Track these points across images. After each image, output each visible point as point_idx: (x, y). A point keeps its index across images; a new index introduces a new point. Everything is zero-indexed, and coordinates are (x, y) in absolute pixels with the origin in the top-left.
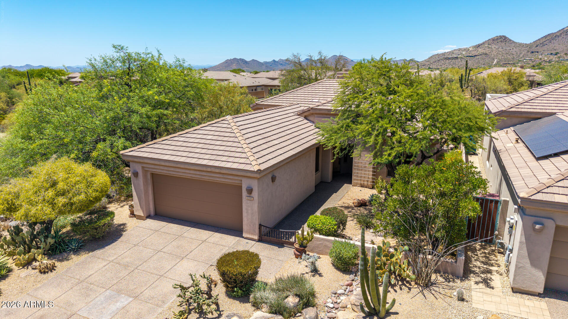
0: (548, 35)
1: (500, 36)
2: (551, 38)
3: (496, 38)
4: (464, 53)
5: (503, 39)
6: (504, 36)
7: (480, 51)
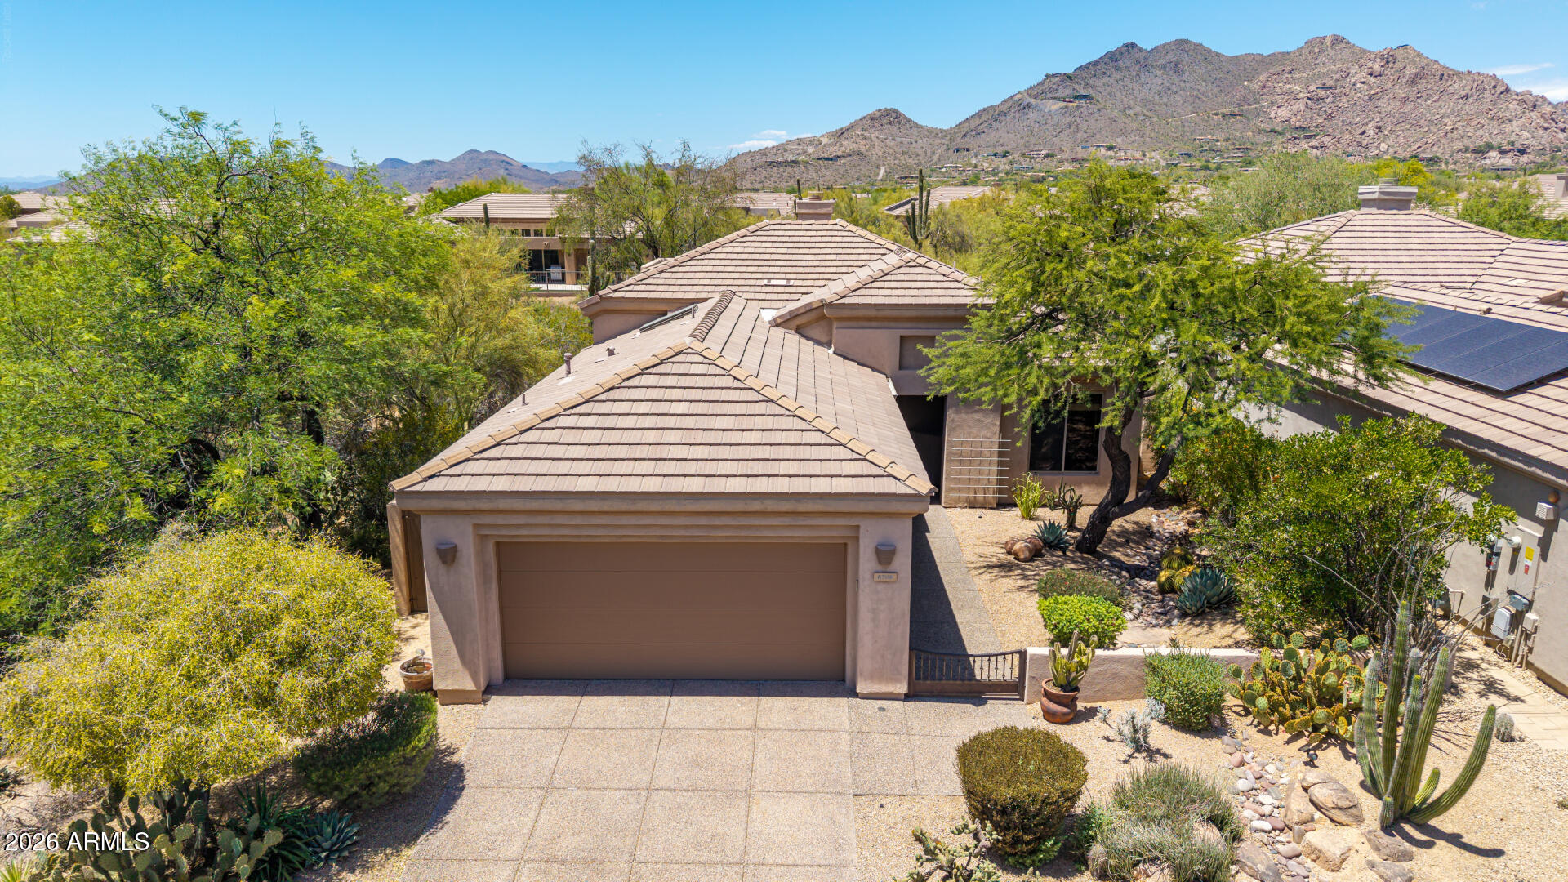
0: (985, 110)
1: (886, 110)
2: (991, 116)
3: (878, 114)
4: (810, 150)
5: (892, 118)
6: (895, 111)
7: (847, 145)
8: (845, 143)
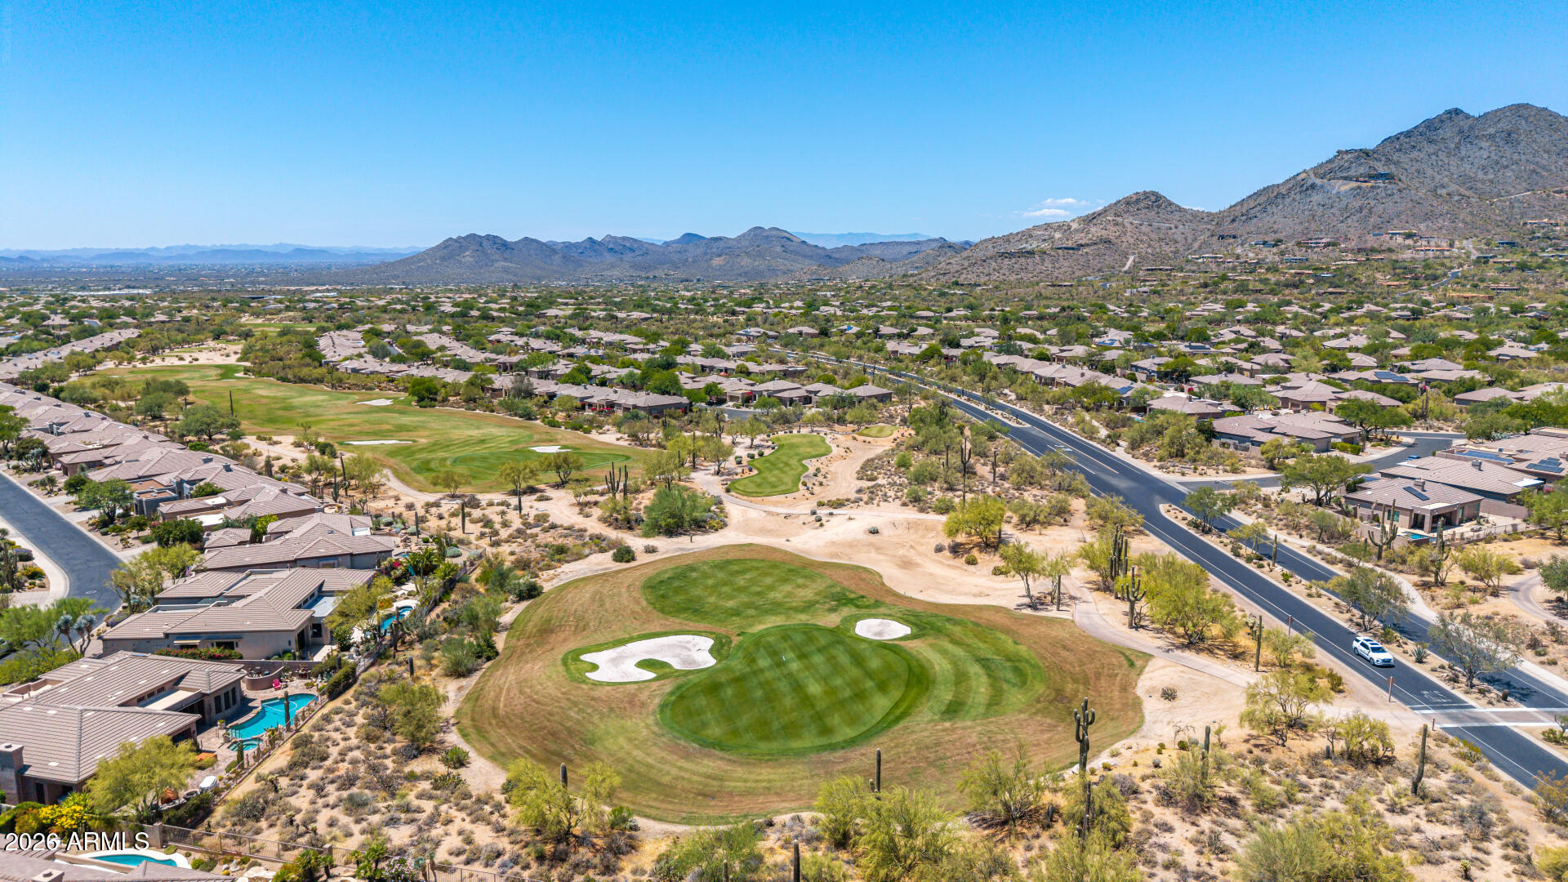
0: (1265, 189)
1: (1145, 193)
2: (1269, 197)
3: (1135, 198)
5: (1152, 202)
6: (1154, 193)
8: (1093, 230)
